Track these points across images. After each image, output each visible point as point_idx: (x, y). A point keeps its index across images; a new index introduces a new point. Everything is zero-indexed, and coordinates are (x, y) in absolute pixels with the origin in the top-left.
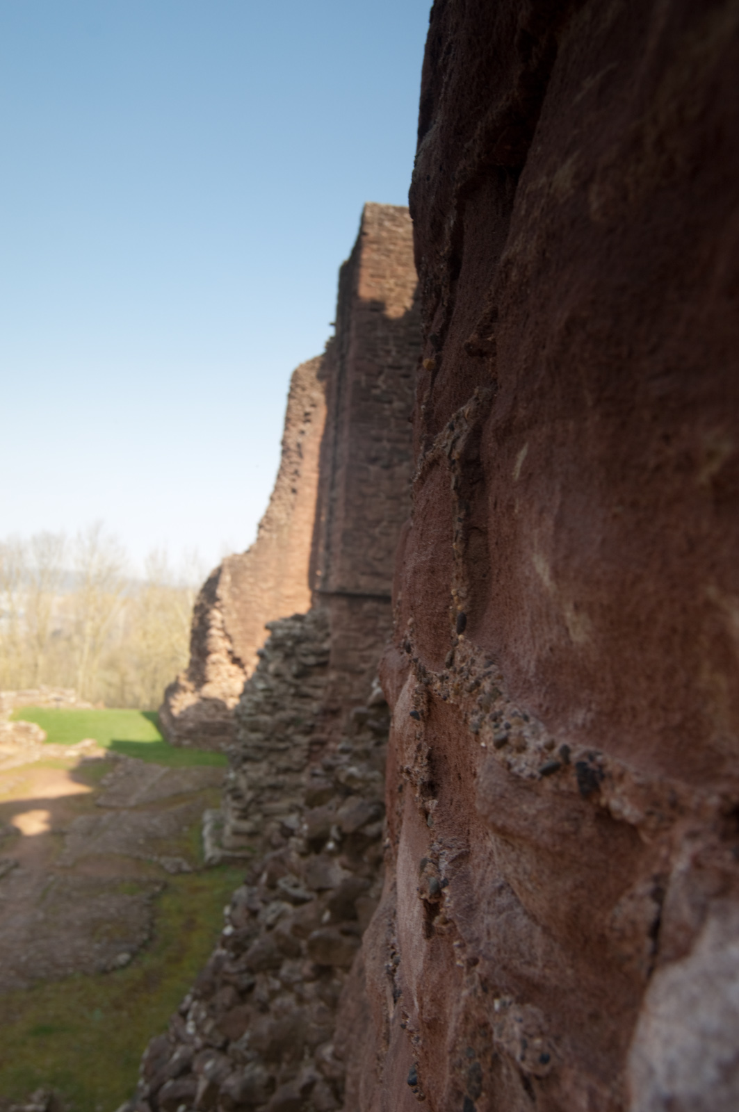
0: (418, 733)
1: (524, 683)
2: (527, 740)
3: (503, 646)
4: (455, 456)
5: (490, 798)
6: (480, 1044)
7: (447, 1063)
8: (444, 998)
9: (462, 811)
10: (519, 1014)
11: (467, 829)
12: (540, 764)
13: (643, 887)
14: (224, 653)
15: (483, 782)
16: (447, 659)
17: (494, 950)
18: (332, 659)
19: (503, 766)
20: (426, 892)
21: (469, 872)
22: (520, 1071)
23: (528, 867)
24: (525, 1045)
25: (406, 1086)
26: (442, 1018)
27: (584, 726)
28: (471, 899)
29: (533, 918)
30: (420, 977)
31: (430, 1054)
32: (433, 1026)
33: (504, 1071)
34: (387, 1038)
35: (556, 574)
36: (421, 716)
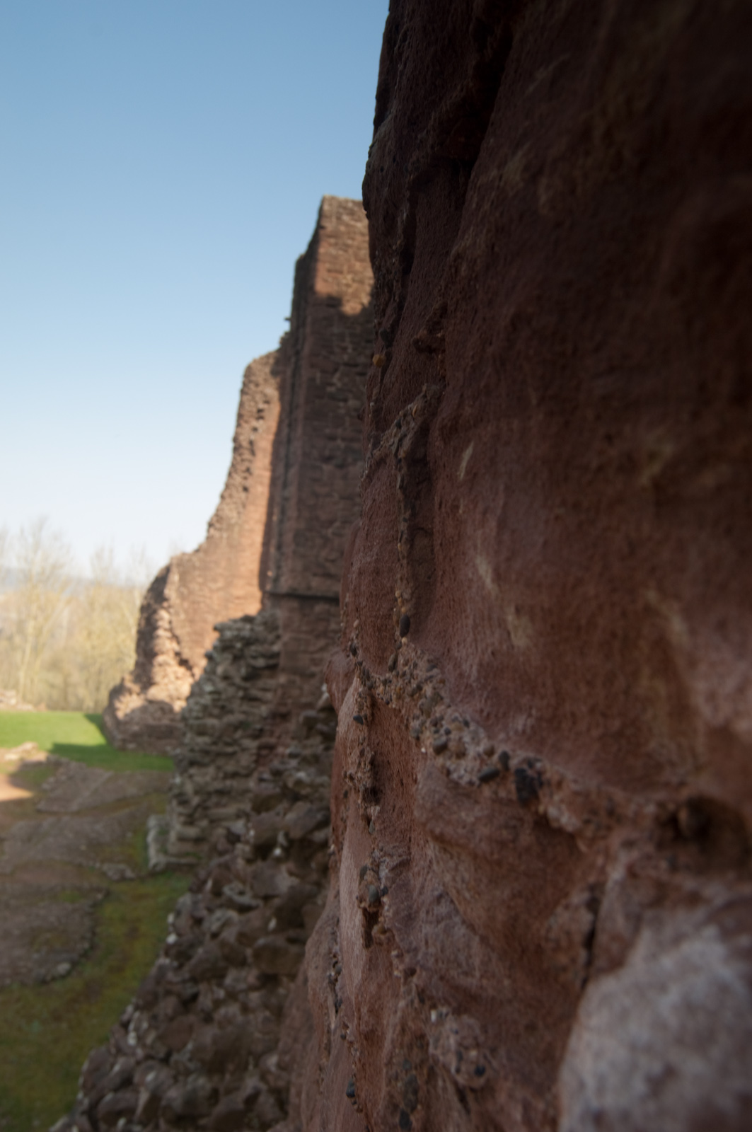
0: (360, 738)
1: (466, 688)
2: (466, 746)
3: (446, 650)
4: (402, 454)
5: (428, 805)
6: (416, 1055)
7: (384, 1075)
8: (382, 1009)
9: (404, 817)
10: (455, 1026)
11: (408, 836)
12: (479, 771)
13: (578, 897)
14: (172, 654)
15: (422, 788)
16: (390, 662)
17: (432, 960)
18: (282, 661)
19: (442, 773)
20: (365, 900)
21: (409, 881)
22: (455, 1083)
23: (467, 876)
24: (460, 1057)
25: (346, 1098)
26: (379, 1029)
27: (524, 732)
28: (410, 907)
29: (471, 927)
30: (358, 987)
32: (371, 1038)
33: (440, 1083)
34: (328, 1048)
35: (498, 577)
36: (364, 721)
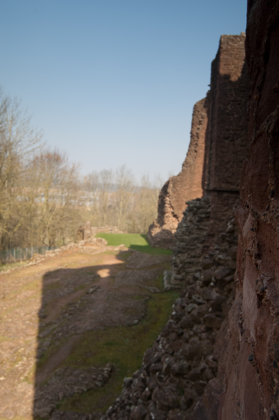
0: (253, 236)
7: (267, 349)
8: (266, 328)
9: (271, 264)
11: (273, 270)
14: (171, 213)
16: (267, 207)
18: (211, 215)
20: (258, 291)
21: (275, 285)
25: (248, 362)
26: (264, 335)
28: (276, 293)
30: (256, 321)
31: (259, 347)
32: (261, 338)
36: (254, 230)
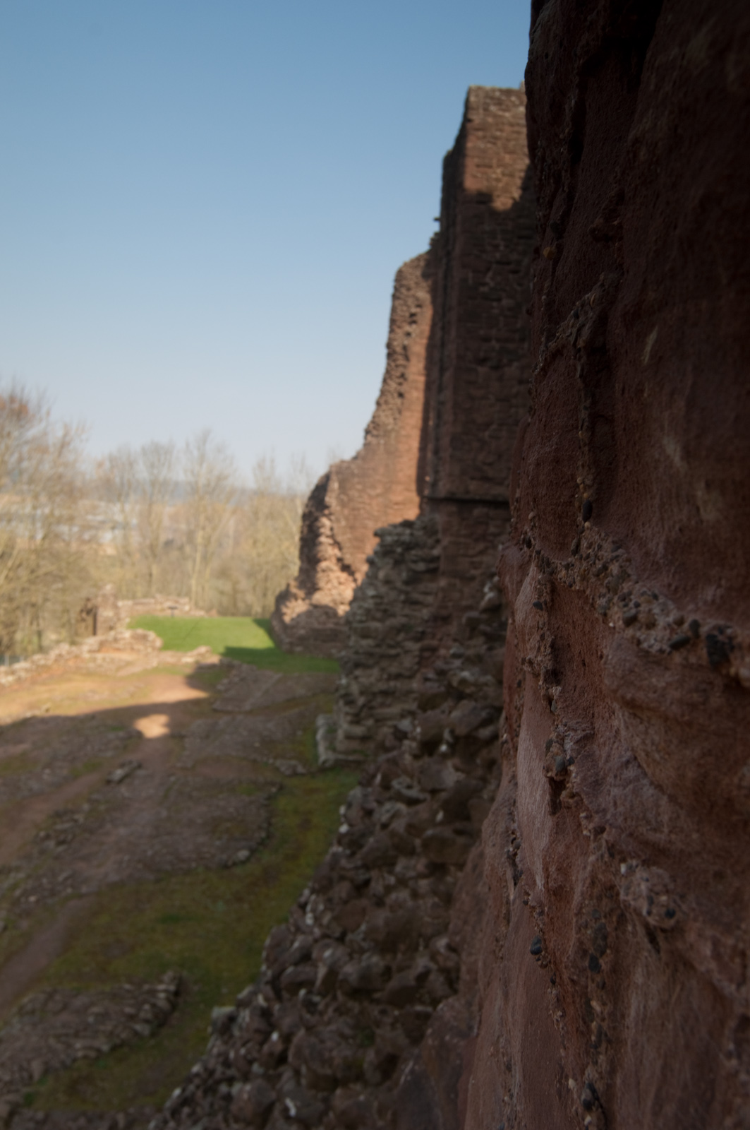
0: (540, 623)
1: (652, 565)
2: (656, 617)
3: (630, 532)
4: (581, 343)
5: (619, 673)
6: (606, 905)
7: (574, 925)
8: (570, 867)
9: (586, 695)
10: (645, 875)
11: (591, 712)
12: (669, 639)
14: (334, 560)
15: (612, 659)
16: (573, 547)
17: (620, 820)
18: (442, 565)
19: (632, 643)
20: (552, 770)
21: (594, 752)
22: (647, 926)
23: (657, 738)
24: (651, 901)
25: (529, 958)
26: (568, 886)
27: (713, 601)
28: (597, 774)
29: (659, 787)
30: (545, 849)
31: (555, 919)
32: (559, 893)
33: (630, 928)
34: (507, 918)
35: (688, 454)
36: (544, 606)
